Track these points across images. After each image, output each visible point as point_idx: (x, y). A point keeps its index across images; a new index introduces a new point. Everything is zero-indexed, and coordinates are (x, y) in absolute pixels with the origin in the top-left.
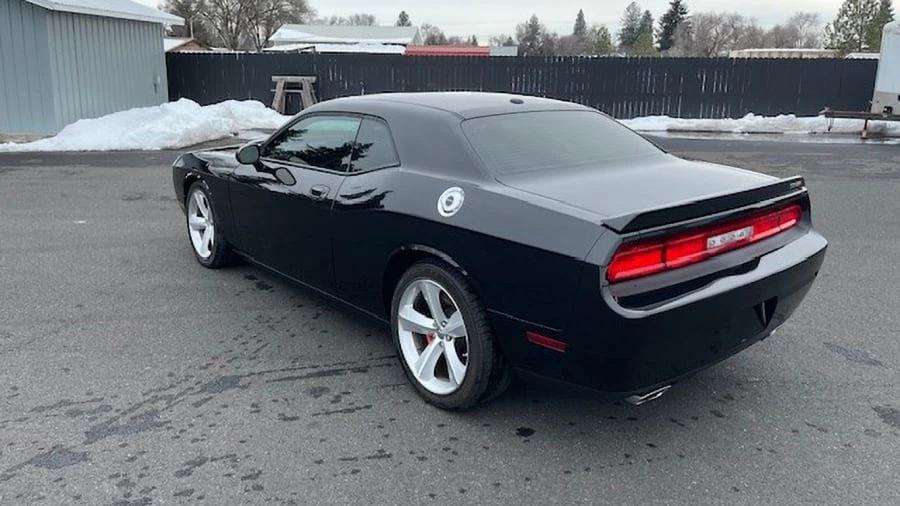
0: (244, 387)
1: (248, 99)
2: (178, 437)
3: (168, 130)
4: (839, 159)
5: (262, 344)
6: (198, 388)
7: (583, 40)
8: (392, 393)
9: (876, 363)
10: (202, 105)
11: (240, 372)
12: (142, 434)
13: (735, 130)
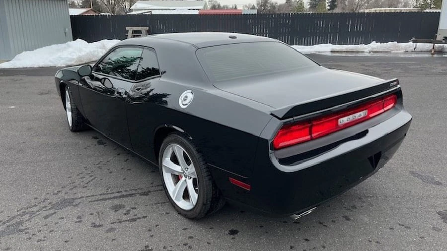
0: (77, 205)
1: (114, 39)
2: (30, 238)
3: (69, 56)
4: (420, 65)
5: (93, 177)
6: (50, 206)
7: (290, 6)
8: (160, 208)
9: (439, 183)
10: (89, 43)
11: (76, 196)
12: (11, 236)
13: (366, 51)
